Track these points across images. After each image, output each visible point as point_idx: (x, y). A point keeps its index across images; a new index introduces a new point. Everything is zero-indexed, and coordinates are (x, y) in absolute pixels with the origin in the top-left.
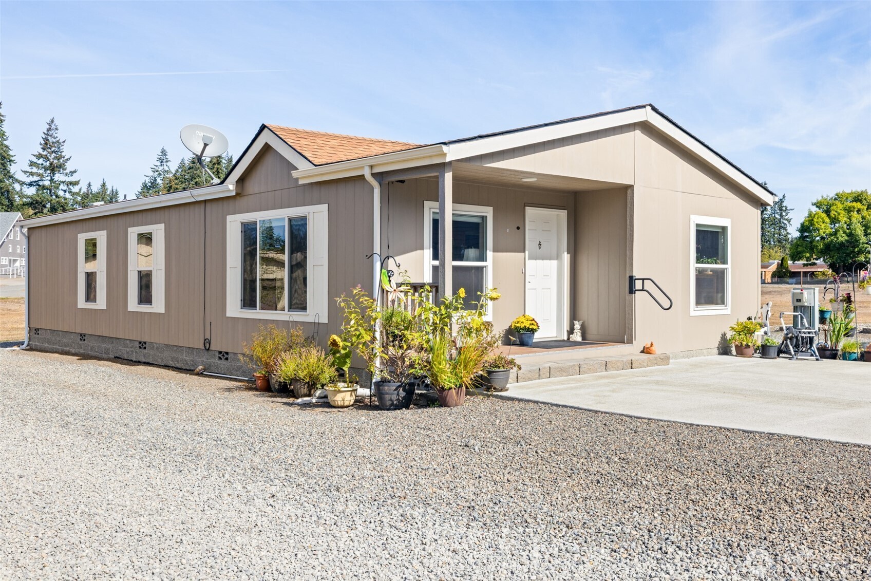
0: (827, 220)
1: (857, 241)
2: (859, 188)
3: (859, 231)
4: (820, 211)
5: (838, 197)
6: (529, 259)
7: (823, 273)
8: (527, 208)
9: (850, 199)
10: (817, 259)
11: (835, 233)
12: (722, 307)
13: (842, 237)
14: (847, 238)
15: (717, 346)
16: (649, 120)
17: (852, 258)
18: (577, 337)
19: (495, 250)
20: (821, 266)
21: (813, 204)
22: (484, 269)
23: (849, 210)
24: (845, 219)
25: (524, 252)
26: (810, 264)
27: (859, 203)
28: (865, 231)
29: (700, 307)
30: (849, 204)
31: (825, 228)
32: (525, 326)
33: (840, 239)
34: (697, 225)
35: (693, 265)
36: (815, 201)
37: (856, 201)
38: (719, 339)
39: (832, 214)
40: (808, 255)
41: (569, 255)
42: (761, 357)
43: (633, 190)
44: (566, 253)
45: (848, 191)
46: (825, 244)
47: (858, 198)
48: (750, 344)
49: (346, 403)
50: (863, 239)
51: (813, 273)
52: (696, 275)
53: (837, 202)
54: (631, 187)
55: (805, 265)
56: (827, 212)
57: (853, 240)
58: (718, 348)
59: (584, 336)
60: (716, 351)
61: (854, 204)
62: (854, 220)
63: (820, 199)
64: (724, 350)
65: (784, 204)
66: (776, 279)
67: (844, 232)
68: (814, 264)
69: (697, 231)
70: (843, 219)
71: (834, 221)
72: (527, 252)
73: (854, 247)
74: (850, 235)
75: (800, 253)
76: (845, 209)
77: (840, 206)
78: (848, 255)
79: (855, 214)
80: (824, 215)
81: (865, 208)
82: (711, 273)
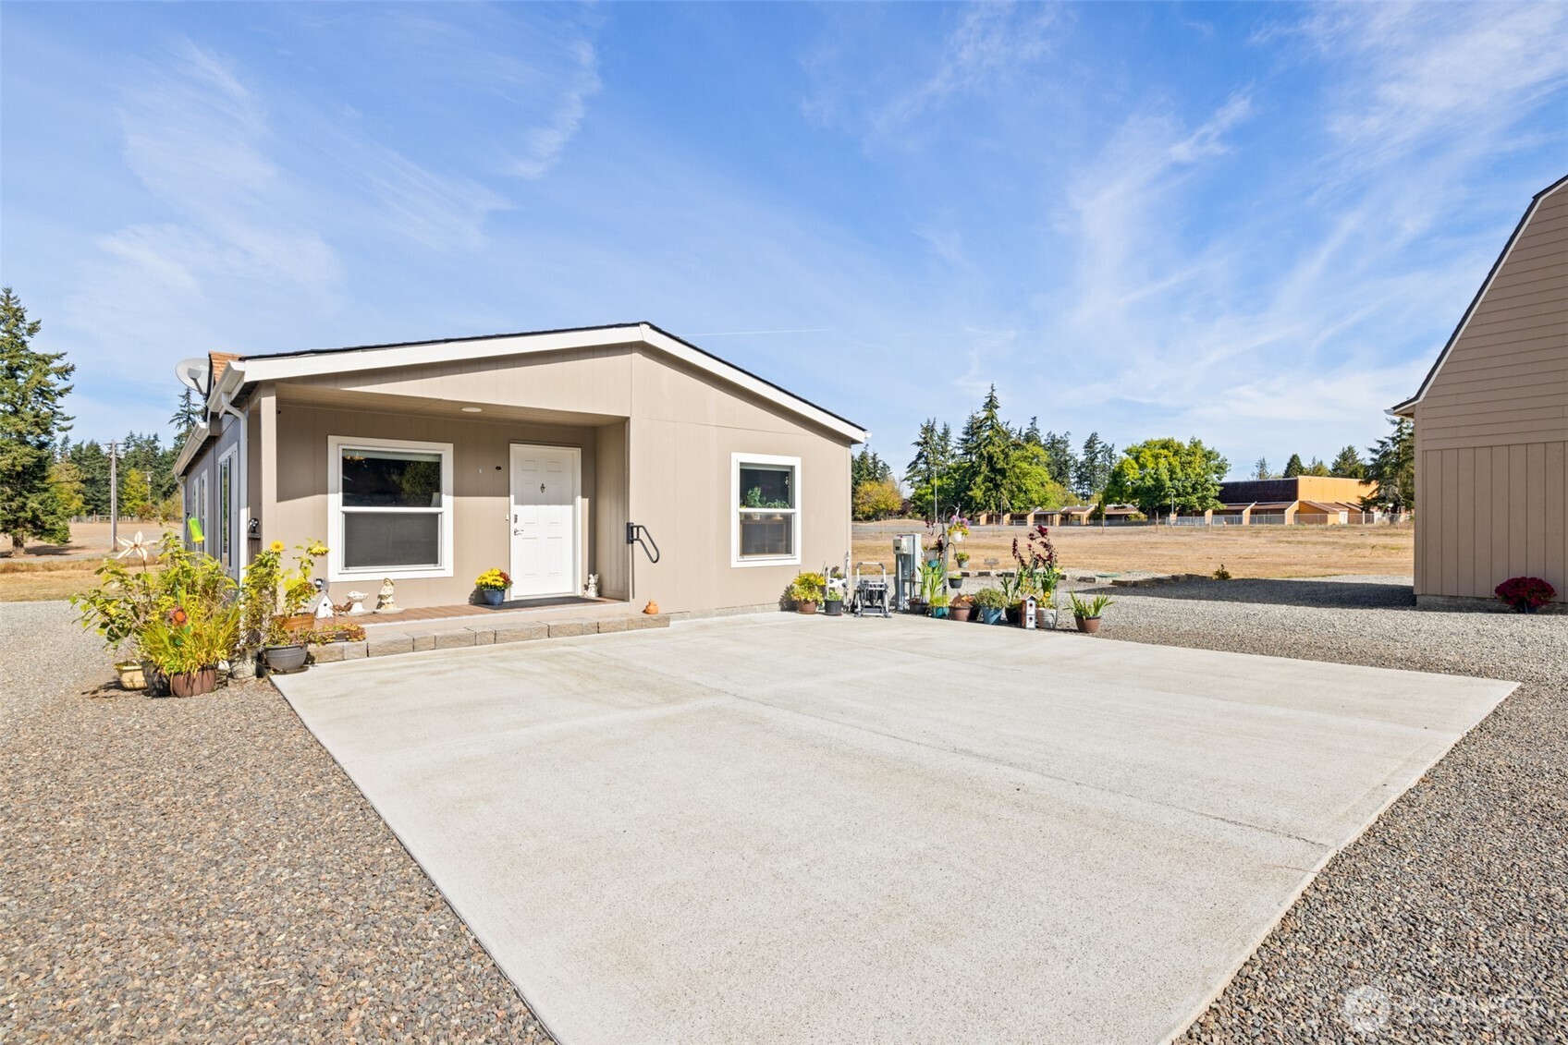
0: (1136, 466)
1: (1163, 486)
2: (1166, 437)
3: (1165, 476)
4: (1130, 458)
5: (1147, 445)
6: (515, 504)
7: (1136, 516)
8: (511, 445)
9: (1158, 447)
10: (1126, 503)
11: (1142, 479)
12: (788, 556)
13: (1149, 482)
14: (1153, 483)
15: (779, 600)
16: (646, 340)
17: (1159, 502)
18: (592, 593)
19: (458, 492)
20: (1131, 509)
21: (1124, 451)
22: (440, 516)
23: (1156, 457)
24: (1152, 465)
25: (509, 496)
26: (1121, 508)
27: (1166, 450)
28: (1171, 475)
29: (747, 558)
30: (1157, 451)
31: (1133, 474)
32: (487, 583)
33: (1147, 483)
34: (742, 464)
35: (736, 509)
36: (1125, 449)
37: (1163, 449)
38: (783, 593)
39: (1141, 460)
40: (1118, 499)
41: (587, 500)
42: (824, 614)
43: (629, 423)
44: (579, 498)
45: (1156, 439)
46: (1133, 489)
47: (1165, 446)
48: (809, 599)
49: (137, 686)
50: (1168, 484)
51: (1126, 516)
52: (741, 521)
53: (1145, 449)
54: (627, 419)
55: (1116, 508)
56: (1137, 459)
57: (1159, 485)
58: (781, 603)
59: (600, 593)
60: (778, 607)
61: (1161, 451)
62: (1160, 465)
63: (1130, 446)
64: (790, 605)
65: (1113, 452)
66: (1092, 522)
67: (1151, 477)
68: (1124, 507)
69: (742, 471)
70: (1151, 465)
71: (1143, 467)
72: (512, 497)
73: (1160, 491)
74: (1157, 480)
75: (1112, 497)
76: (1153, 456)
77: (1148, 453)
78: (1155, 498)
79: (1162, 460)
80: (1133, 462)
81: (1172, 454)
82: (781, 518)
